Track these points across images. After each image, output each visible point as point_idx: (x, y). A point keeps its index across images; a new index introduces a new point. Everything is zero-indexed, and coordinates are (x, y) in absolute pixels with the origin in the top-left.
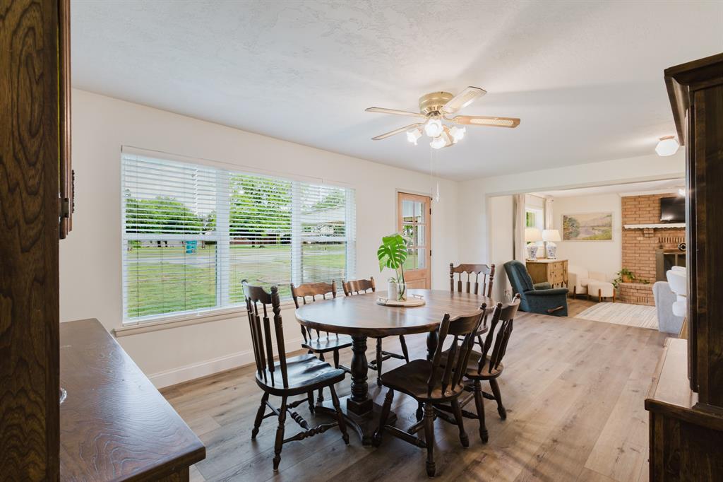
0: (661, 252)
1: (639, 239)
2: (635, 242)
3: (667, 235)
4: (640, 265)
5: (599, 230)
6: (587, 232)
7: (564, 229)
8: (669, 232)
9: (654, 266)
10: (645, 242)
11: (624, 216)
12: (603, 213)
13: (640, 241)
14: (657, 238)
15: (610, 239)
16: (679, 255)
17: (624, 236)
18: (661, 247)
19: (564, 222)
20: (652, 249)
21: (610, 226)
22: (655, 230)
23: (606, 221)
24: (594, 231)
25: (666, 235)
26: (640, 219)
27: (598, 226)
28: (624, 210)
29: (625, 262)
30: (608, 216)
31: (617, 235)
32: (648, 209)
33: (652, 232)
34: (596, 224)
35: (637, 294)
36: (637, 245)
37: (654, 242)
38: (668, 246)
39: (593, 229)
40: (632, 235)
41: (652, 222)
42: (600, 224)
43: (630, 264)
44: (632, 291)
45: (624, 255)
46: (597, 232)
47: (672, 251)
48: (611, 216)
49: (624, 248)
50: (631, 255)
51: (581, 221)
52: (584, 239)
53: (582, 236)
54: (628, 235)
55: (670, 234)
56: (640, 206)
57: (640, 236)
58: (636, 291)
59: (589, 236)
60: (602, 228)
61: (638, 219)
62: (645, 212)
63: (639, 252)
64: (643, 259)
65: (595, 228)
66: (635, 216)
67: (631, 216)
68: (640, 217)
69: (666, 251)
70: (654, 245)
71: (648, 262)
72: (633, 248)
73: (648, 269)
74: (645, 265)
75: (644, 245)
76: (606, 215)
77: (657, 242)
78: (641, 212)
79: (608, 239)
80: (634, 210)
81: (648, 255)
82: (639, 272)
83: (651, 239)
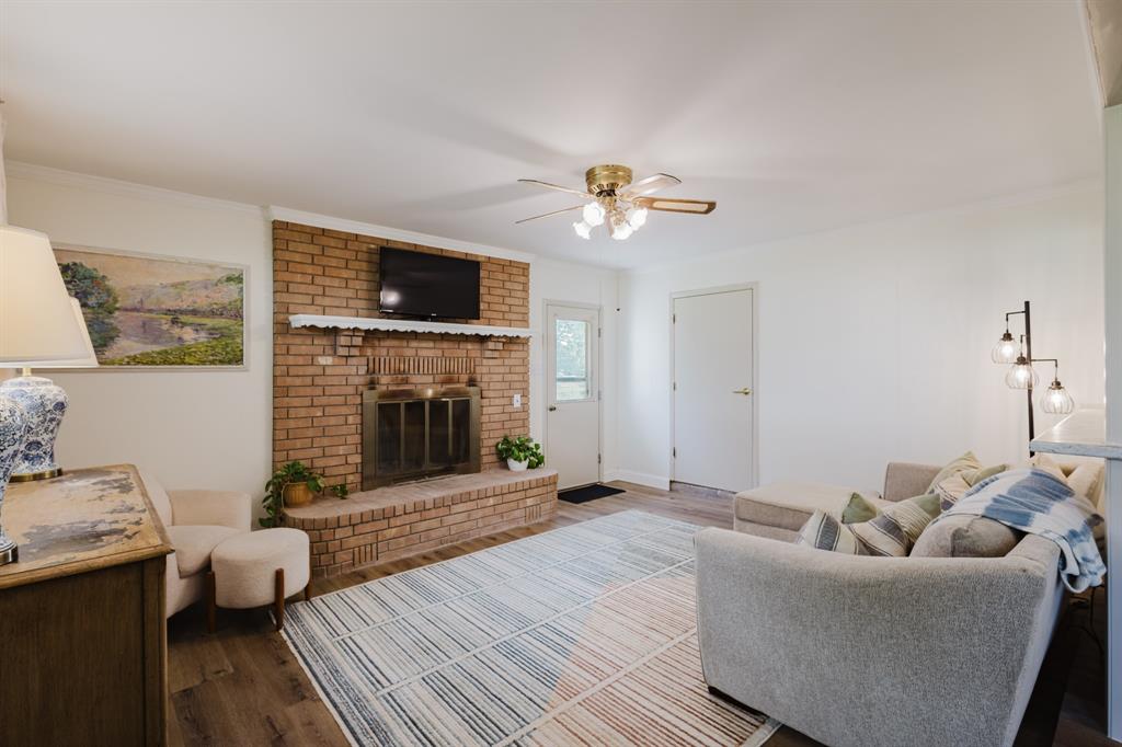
0: (371, 398)
1: (323, 361)
2: (311, 370)
3: (384, 352)
4: (326, 441)
5: (198, 328)
6: (147, 331)
8: (388, 343)
9: (357, 438)
10: (336, 371)
11: (281, 287)
12: (210, 267)
13: (324, 367)
14: (364, 361)
15: (238, 360)
16: (407, 404)
17: (280, 352)
18: (372, 385)
20: (351, 390)
21: (238, 315)
22: (371, 336)
23: (227, 294)
24: (176, 331)
25: (383, 350)
26: (327, 301)
27: (194, 312)
29: (285, 438)
30: (229, 279)
31: (259, 346)
32: (345, 274)
33: (358, 341)
34: (184, 306)
35: (353, 542)
36: (318, 381)
37: (356, 370)
38: (385, 382)
39: (174, 322)
40: (305, 349)
41: (353, 312)
42: (202, 302)
43: (299, 444)
44: (340, 533)
45: (280, 414)
46: (189, 335)
47: (394, 394)
48: (239, 280)
49: (280, 391)
50: (303, 412)
51: (121, 283)
52: (135, 360)
54: (293, 350)
55: (388, 348)
56: (325, 261)
57: (324, 354)
59: (157, 348)
60: (210, 322)
61: (319, 300)
62: (336, 283)
63: (324, 400)
64: (333, 421)
65: (183, 318)
66: (312, 289)
67: (303, 288)
68: (324, 295)
69: (383, 396)
70: (357, 380)
71: (344, 430)
72: (309, 391)
73: (341, 450)
74: (336, 441)
75: (335, 381)
76: (224, 274)
77: (363, 370)
78: (327, 281)
79: (230, 362)
80: (310, 269)
81: (344, 410)
82: (319, 463)
83: (350, 361)
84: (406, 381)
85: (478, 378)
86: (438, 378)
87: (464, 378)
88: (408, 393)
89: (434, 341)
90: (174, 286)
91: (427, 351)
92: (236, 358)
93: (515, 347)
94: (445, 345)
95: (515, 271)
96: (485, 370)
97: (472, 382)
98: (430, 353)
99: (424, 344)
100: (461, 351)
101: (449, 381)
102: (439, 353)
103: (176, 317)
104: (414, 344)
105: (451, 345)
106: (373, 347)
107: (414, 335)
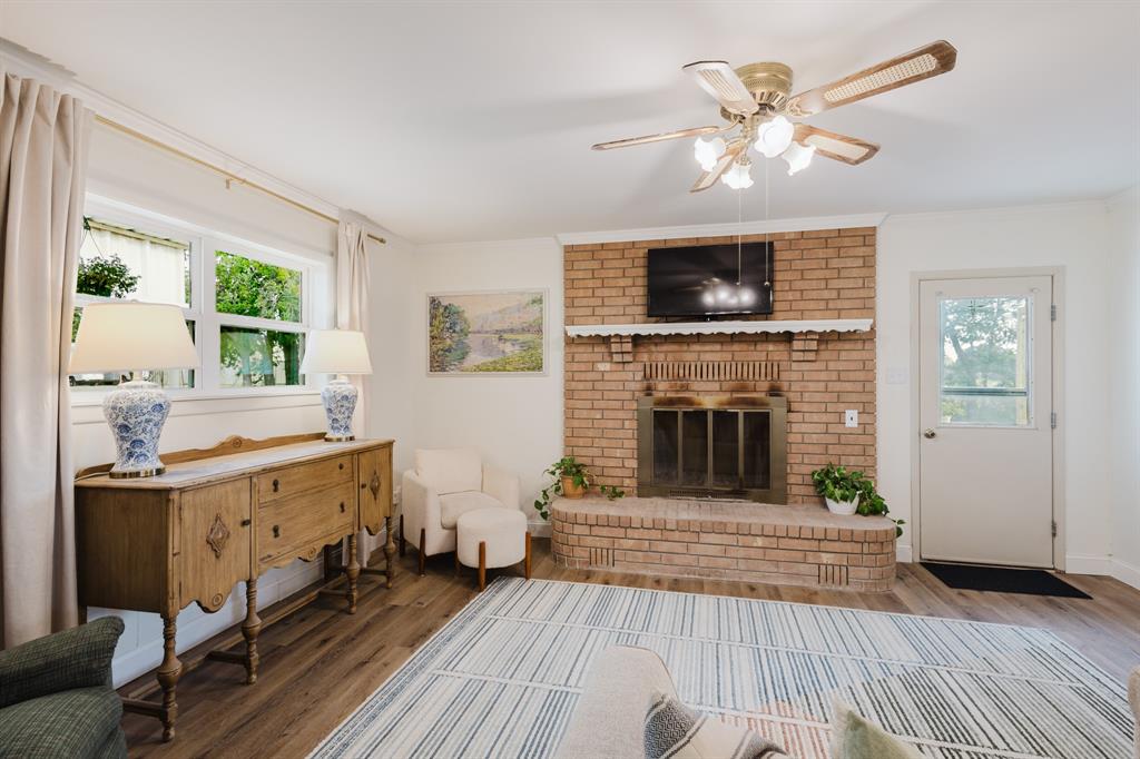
0: (648, 405)
1: (602, 367)
2: (591, 376)
3: (661, 357)
4: (604, 443)
5: (514, 342)
6: (486, 347)
7: (433, 338)
8: (665, 348)
9: (634, 444)
10: (615, 376)
11: (570, 303)
12: (522, 294)
13: (603, 372)
14: (640, 366)
15: (539, 368)
16: (685, 413)
17: (570, 359)
18: (649, 391)
19: (433, 317)
20: (628, 395)
21: (540, 331)
22: (637, 340)
23: (529, 317)
24: (501, 346)
25: (660, 355)
26: (606, 311)
27: (512, 331)
28: (570, 284)
29: (571, 436)
30: (534, 302)
31: (554, 356)
32: (622, 282)
33: (628, 347)
34: (506, 327)
35: (589, 541)
36: (599, 385)
37: (633, 376)
38: (663, 388)
39: (500, 339)
40: (585, 357)
41: (629, 318)
42: (516, 324)
43: (581, 442)
45: (569, 414)
46: (508, 348)
47: (671, 402)
48: (540, 301)
49: (569, 394)
50: (585, 414)
51: (473, 314)
52: (478, 368)
53: (475, 358)
54: (577, 357)
55: (666, 352)
56: (604, 274)
57: (603, 361)
58: (586, 530)
59: (490, 359)
60: (522, 338)
61: (598, 311)
62: (613, 292)
63: (602, 404)
64: (610, 424)
65: (505, 336)
66: (592, 302)
67: (585, 302)
68: (603, 305)
69: (660, 402)
70: (633, 386)
71: (621, 434)
72: (589, 395)
73: (618, 453)
74: (613, 443)
75: (613, 386)
76: (530, 299)
77: (639, 376)
78: (606, 292)
79: (534, 369)
80: (590, 284)
81: (621, 415)
82: (598, 462)
83: (627, 367)
84: (686, 388)
85: (785, 386)
86: (726, 386)
87: (764, 385)
88: (689, 402)
89: (722, 343)
90: (500, 312)
91: (712, 354)
92: (537, 366)
93: (847, 346)
94: (736, 347)
95: (847, 241)
96: (795, 376)
97: (775, 391)
98: (717, 357)
99: (708, 348)
100: (758, 354)
101: (743, 389)
102: (729, 357)
103: (500, 335)
104: (696, 347)
105: (744, 346)
106: (650, 352)
107: (699, 338)
